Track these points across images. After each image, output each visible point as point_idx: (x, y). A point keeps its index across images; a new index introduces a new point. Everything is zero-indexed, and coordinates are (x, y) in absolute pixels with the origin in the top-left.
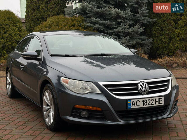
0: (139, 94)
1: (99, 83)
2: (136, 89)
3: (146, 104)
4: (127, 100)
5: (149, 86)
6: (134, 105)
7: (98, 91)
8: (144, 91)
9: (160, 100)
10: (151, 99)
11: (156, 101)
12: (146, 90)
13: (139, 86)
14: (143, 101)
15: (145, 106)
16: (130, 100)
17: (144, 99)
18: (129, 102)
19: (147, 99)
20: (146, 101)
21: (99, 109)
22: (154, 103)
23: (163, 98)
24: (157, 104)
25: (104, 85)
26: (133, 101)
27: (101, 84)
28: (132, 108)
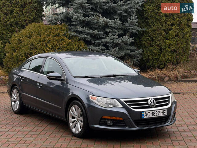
0: (149, 107)
1: (121, 99)
2: (147, 104)
3: (154, 115)
4: (141, 112)
5: (156, 101)
6: (146, 115)
7: (120, 105)
8: (153, 105)
9: (164, 112)
10: (158, 111)
11: (161, 113)
12: (154, 104)
13: (149, 102)
14: (152, 112)
15: (153, 116)
16: (143, 112)
17: (153, 111)
18: (143, 113)
19: (155, 111)
20: (154, 113)
21: (121, 119)
22: (160, 114)
23: (166, 110)
24: (162, 115)
25: (124, 101)
26: (146, 113)
27: (122, 100)
28: (144, 117)
